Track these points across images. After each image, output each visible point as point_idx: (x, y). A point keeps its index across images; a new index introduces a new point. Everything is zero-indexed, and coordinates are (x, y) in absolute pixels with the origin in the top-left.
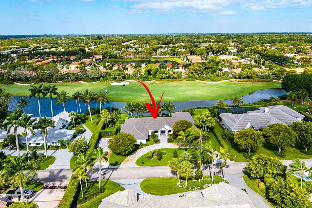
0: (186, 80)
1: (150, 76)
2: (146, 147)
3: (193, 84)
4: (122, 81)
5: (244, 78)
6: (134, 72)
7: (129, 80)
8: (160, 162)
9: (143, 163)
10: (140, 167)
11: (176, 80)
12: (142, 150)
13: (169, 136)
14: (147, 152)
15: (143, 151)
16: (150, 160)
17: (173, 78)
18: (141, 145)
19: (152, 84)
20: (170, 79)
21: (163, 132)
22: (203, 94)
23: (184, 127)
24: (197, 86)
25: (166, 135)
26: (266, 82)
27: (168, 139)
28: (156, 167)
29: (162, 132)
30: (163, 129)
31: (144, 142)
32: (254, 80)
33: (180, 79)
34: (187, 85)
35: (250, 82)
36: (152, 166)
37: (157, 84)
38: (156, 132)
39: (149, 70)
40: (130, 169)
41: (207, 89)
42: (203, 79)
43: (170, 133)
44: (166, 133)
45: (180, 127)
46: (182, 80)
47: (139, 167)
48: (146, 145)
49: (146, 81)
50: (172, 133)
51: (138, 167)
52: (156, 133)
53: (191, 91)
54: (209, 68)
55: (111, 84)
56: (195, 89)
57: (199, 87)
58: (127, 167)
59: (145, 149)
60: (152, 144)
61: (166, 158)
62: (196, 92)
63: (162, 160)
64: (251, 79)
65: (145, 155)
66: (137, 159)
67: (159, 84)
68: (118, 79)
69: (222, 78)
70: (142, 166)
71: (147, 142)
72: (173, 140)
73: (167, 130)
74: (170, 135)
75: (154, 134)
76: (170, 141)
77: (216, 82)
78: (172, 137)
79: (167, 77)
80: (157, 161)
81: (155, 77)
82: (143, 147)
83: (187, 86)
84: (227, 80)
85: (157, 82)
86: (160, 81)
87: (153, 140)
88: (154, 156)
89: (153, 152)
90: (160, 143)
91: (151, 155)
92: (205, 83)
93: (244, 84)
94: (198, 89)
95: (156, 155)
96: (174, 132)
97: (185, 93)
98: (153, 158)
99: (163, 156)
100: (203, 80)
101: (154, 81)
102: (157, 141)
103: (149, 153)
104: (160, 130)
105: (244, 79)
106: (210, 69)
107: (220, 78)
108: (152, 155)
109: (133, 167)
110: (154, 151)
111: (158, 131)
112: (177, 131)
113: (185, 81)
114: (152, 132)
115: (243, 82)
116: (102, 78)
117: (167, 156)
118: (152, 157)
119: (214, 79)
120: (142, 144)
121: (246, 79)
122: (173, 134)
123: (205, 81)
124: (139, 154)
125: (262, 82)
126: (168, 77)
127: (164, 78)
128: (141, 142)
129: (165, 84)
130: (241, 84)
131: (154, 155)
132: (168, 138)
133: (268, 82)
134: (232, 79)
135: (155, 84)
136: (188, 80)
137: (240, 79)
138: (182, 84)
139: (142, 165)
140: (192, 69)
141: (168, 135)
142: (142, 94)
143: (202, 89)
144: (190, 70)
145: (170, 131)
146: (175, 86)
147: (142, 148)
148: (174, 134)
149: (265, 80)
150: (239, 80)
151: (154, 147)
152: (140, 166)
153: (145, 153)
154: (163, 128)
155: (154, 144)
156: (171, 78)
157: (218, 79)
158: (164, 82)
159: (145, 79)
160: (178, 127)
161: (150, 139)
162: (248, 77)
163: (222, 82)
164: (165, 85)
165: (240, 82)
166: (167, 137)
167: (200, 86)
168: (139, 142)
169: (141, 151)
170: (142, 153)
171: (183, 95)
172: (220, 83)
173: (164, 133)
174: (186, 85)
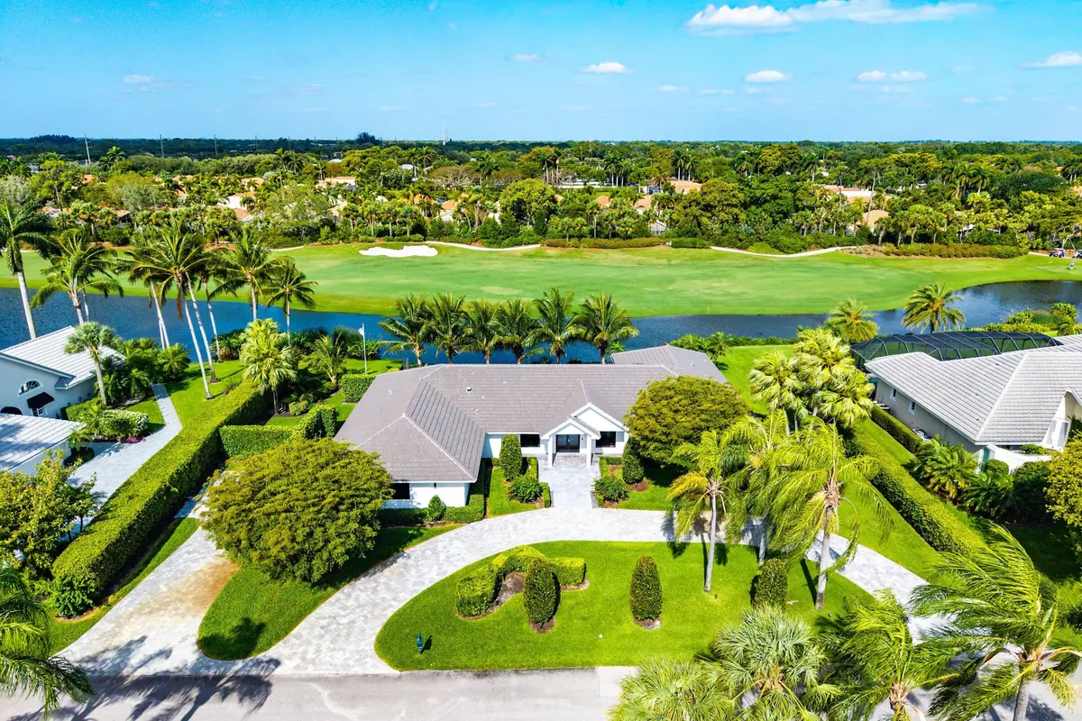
0: (670, 244)
1: (523, 228)
2: (465, 529)
3: (699, 259)
4: (408, 245)
5: (907, 240)
6: (459, 211)
7: (439, 240)
8: (541, 637)
9: (428, 645)
10: (400, 677)
11: (629, 242)
12: (440, 546)
13: (601, 465)
14: (460, 565)
15: (442, 557)
16: (481, 620)
17: (615, 235)
18: (437, 514)
19: (530, 256)
20: (603, 241)
21: (568, 445)
22: (747, 293)
23: (703, 416)
24: (717, 266)
25: (583, 459)
26: (999, 256)
27: (601, 486)
28: (514, 680)
29: (563, 442)
30: (570, 430)
31: (454, 497)
32: (952, 250)
33: (645, 240)
34: (673, 262)
35: (932, 255)
36: (483, 673)
37: (549, 257)
38: (532, 440)
39: (520, 202)
40: (325, 693)
41: (760, 275)
42: (740, 240)
43: (607, 451)
44: (587, 449)
45: (676, 411)
46: (651, 245)
47: (397, 672)
48: (462, 517)
49: (508, 246)
50: (619, 449)
51: (385, 678)
52: (527, 451)
53: (695, 281)
54: (766, 201)
55: (363, 252)
56: (712, 277)
57: (724, 269)
58: (311, 671)
59: (457, 543)
60: (501, 511)
61: (584, 612)
62: (717, 285)
63: (556, 620)
64: (936, 246)
65: (449, 582)
66: (390, 613)
67: (558, 257)
68: (394, 235)
69: (818, 241)
70: (419, 665)
71: (472, 496)
72: (625, 487)
73: (594, 431)
74: (611, 461)
75: (517, 452)
76: (608, 495)
77: (791, 256)
78: (619, 474)
79: (591, 232)
80: (525, 626)
81: (542, 231)
82: (447, 530)
83: (675, 265)
84: (839, 248)
85: (552, 251)
86: (564, 246)
87: (509, 485)
88: (506, 589)
89: (501, 565)
90: (549, 504)
91: (484, 587)
92: (747, 257)
93: (909, 262)
94: (724, 276)
95: (517, 587)
96: (633, 446)
97: (670, 288)
98: (496, 610)
99: (562, 593)
100: (739, 244)
101: (539, 246)
102: (534, 496)
103: (473, 574)
104: (553, 431)
105: (909, 246)
106: (767, 206)
107: (809, 239)
108: (489, 589)
109: (359, 670)
110: (511, 558)
111: (542, 438)
112: (653, 440)
113: (666, 249)
114: (507, 443)
115: (905, 254)
116: (327, 229)
117: (594, 594)
118: (494, 598)
119: (785, 240)
120: (440, 513)
121: (913, 246)
122: (625, 455)
123: (745, 248)
124: (413, 572)
125: (985, 256)
126: (597, 233)
127: (581, 237)
128: (436, 500)
129: (581, 258)
130: (898, 264)
131: (508, 582)
132: (598, 476)
133: (1009, 256)
134: (855, 245)
135: (543, 257)
136: (675, 246)
137: (892, 245)
138: (653, 260)
139: (418, 656)
140: (693, 204)
141: (597, 458)
142: (483, 286)
143: (741, 275)
144: (685, 208)
145: (607, 439)
146: (625, 267)
147: (441, 532)
148: (638, 455)
149: (998, 248)
150: (889, 247)
151: (510, 529)
152: (400, 664)
153: (451, 570)
154: (570, 421)
155: (514, 510)
156: (607, 237)
157: (800, 243)
158: (581, 249)
159: (503, 239)
160: (665, 410)
161: (493, 482)
162: (924, 238)
163: (818, 255)
164: (583, 261)
165: (893, 256)
166: (593, 473)
167: (726, 266)
168: (421, 498)
169: (429, 552)
170: (435, 569)
171: (659, 293)
172: (810, 259)
173: (576, 448)
174: (669, 260)
